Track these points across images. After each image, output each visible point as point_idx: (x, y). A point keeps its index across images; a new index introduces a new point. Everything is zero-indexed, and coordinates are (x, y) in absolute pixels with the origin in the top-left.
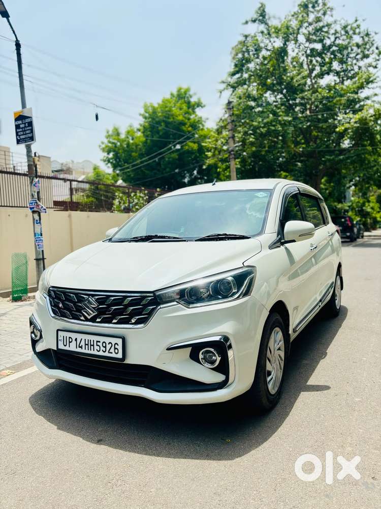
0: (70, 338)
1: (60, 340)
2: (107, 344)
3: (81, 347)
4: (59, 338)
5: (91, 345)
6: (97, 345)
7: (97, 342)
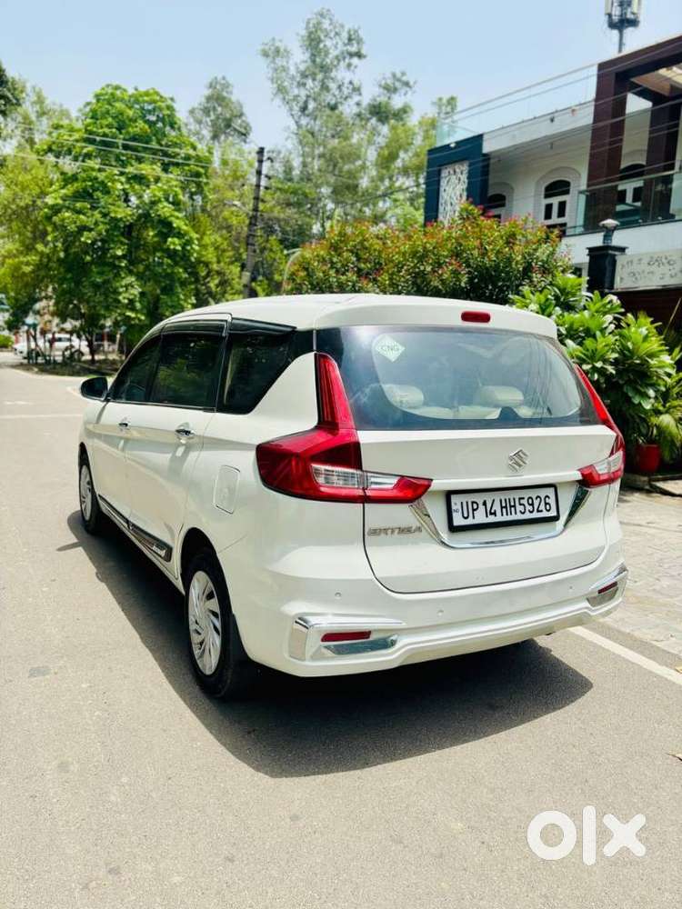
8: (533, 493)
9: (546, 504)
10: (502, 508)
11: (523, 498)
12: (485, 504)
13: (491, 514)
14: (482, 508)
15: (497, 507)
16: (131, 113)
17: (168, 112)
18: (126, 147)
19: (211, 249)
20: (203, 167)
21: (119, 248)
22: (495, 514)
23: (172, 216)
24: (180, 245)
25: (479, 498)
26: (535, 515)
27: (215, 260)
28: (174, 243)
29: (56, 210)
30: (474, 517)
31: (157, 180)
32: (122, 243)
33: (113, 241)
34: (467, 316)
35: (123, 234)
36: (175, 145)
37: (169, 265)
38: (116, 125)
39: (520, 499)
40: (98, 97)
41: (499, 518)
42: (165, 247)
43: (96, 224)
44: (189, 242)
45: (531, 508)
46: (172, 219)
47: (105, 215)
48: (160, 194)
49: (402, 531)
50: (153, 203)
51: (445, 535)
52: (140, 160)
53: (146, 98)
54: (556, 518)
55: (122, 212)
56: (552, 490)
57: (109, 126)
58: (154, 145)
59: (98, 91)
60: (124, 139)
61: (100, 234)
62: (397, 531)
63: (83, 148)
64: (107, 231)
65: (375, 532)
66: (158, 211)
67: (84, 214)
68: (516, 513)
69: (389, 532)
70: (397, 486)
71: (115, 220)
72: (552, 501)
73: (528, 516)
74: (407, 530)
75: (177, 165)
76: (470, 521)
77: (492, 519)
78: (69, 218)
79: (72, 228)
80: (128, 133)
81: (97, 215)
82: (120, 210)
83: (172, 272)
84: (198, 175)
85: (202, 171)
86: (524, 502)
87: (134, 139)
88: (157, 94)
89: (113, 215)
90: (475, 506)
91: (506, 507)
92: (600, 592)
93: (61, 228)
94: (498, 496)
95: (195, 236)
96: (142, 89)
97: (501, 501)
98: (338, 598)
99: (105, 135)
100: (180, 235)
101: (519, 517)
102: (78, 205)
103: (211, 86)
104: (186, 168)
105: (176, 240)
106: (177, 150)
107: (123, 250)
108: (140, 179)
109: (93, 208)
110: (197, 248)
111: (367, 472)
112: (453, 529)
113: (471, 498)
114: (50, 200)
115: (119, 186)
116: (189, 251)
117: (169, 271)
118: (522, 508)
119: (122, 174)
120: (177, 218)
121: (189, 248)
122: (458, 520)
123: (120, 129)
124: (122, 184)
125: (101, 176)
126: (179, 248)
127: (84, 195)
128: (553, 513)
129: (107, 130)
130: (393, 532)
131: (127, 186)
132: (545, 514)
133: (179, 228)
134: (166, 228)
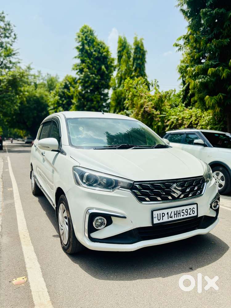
0: (163, 213)
1: (155, 218)
2: (188, 210)
3: (172, 217)
4: (154, 216)
5: (178, 214)
6: (182, 212)
7: (182, 210)
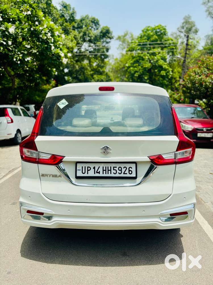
8: (122, 166)
9: (129, 171)
10: (103, 170)
11: (116, 167)
12: (94, 168)
13: (97, 172)
14: (92, 170)
15: (101, 170)
16: (152, 34)
17: (164, 31)
18: (150, 44)
19: (177, 73)
20: (175, 46)
21: (146, 76)
22: (99, 173)
23: (163, 64)
24: (165, 73)
25: (92, 166)
26: (122, 175)
27: (178, 77)
28: (163, 73)
29: (129, 67)
30: (88, 174)
31: (159, 53)
32: (147, 75)
33: (145, 75)
34: (101, 89)
35: (148, 72)
36: (166, 41)
37: (161, 80)
38: (147, 38)
39: (114, 167)
40: (143, 31)
41: (101, 175)
42: (160, 74)
43: (140, 70)
44: (169, 72)
45: (120, 172)
46: (163, 65)
47: (142, 67)
48: (159, 58)
49: (53, 176)
50: (157, 61)
51: (73, 180)
52: (154, 48)
53: (157, 28)
54: (135, 178)
55: (148, 65)
56: (134, 165)
57: (145, 39)
58: (159, 42)
59: (143, 29)
60: (150, 42)
61: (140, 73)
62: (51, 176)
63: (137, 47)
64: (143, 72)
65: (43, 175)
66: (158, 63)
67: (136, 67)
68: (111, 173)
69: (49, 176)
70: (51, 158)
71: (145, 68)
72: (133, 170)
73: (117, 175)
74: (56, 176)
75: (166, 47)
76: (86, 175)
77: (97, 175)
78: (132, 69)
79: (133, 72)
80: (151, 40)
81: (140, 67)
82: (147, 65)
83: (163, 82)
84: (173, 49)
85: (174, 47)
86: (117, 169)
87: (153, 41)
88: (161, 25)
89: (144, 67)
90: (89, 169)
91: (106, 170)
92: (171, 215)
93: (130, 72)
94: (102, 166)
95: (170, 69)
96: (156, 25)
97: (103, 167)
98: (29, 198)
99: (144, 42)
100: (165, 70)
101: (113, 175)
102: (135, 65)
103: (184, 19)
104: (169, 47)
105: (164, 72)
106: (166, 42)
107: (147, 77)
108: (154, 54)
109: (139, 65)
110: (171, 73)
111: (39, 152)
112: (77, 178)
113: (87, 165)
114: (127, 65)
115: (147, 57)
116: (168, 75)
117: (161, 82)
118: (115, 172)
119: (148, 53)
120: (165, 64)
121: (168, 74)
122: (79, 174)
123: (148, 40)
124: (148, 56)
125: (142, 55)
126: (165, 74)
127: (137, 62)
128: (134, 175)
129: (144, 41)
130: (50, 176)
131: (149, 57)
132: (128, 175)
133: (165, 68)
134: (161, 68)
